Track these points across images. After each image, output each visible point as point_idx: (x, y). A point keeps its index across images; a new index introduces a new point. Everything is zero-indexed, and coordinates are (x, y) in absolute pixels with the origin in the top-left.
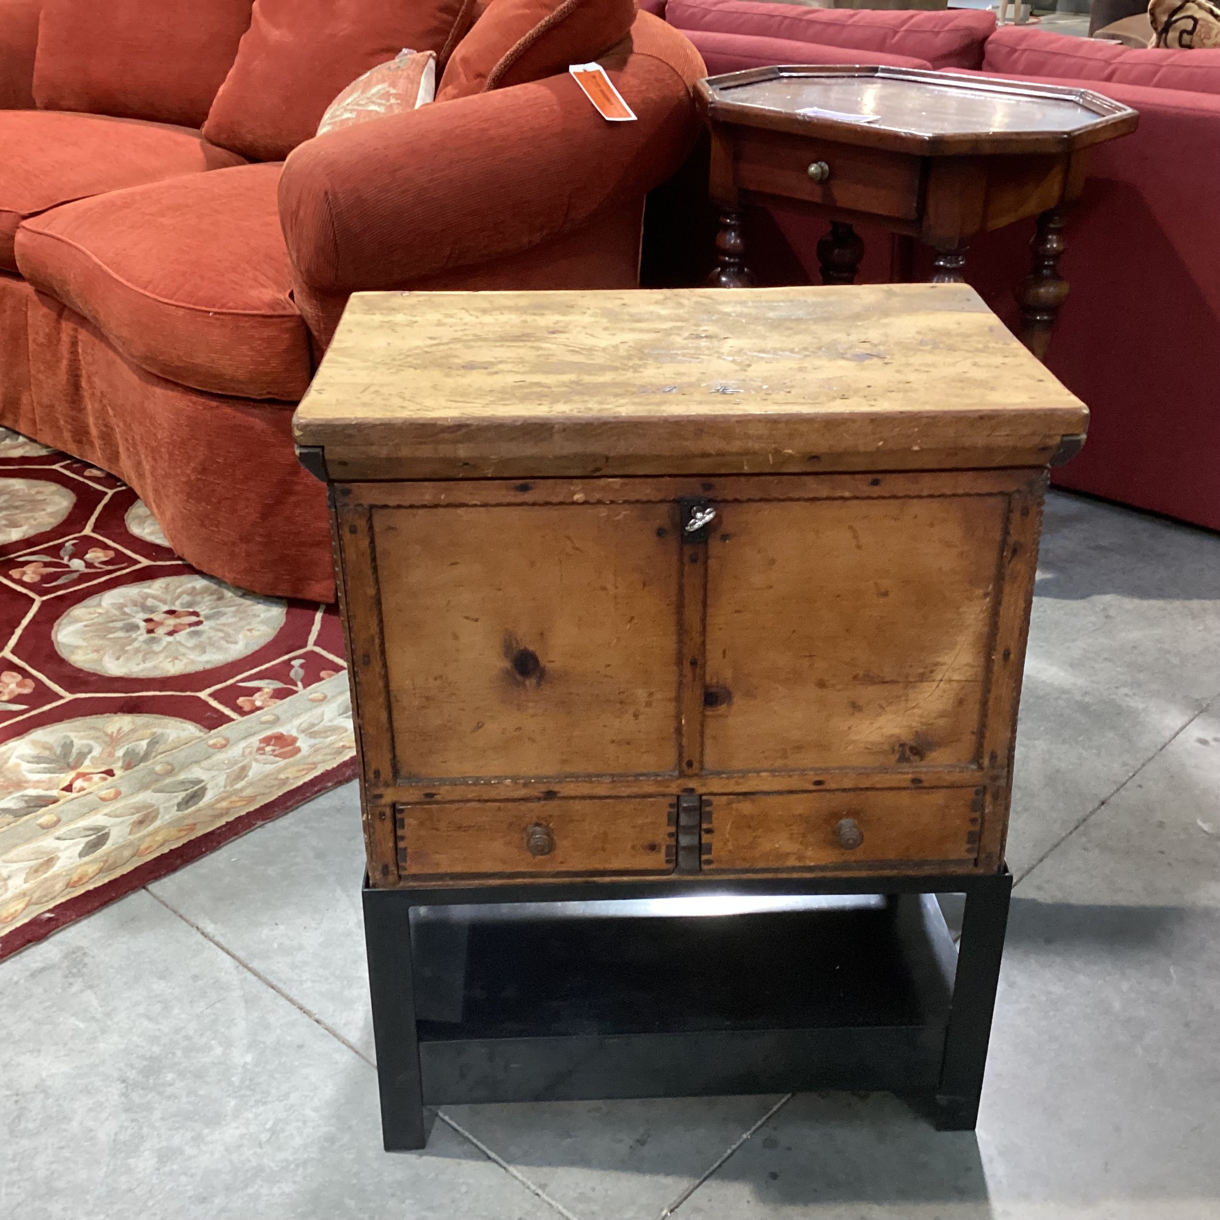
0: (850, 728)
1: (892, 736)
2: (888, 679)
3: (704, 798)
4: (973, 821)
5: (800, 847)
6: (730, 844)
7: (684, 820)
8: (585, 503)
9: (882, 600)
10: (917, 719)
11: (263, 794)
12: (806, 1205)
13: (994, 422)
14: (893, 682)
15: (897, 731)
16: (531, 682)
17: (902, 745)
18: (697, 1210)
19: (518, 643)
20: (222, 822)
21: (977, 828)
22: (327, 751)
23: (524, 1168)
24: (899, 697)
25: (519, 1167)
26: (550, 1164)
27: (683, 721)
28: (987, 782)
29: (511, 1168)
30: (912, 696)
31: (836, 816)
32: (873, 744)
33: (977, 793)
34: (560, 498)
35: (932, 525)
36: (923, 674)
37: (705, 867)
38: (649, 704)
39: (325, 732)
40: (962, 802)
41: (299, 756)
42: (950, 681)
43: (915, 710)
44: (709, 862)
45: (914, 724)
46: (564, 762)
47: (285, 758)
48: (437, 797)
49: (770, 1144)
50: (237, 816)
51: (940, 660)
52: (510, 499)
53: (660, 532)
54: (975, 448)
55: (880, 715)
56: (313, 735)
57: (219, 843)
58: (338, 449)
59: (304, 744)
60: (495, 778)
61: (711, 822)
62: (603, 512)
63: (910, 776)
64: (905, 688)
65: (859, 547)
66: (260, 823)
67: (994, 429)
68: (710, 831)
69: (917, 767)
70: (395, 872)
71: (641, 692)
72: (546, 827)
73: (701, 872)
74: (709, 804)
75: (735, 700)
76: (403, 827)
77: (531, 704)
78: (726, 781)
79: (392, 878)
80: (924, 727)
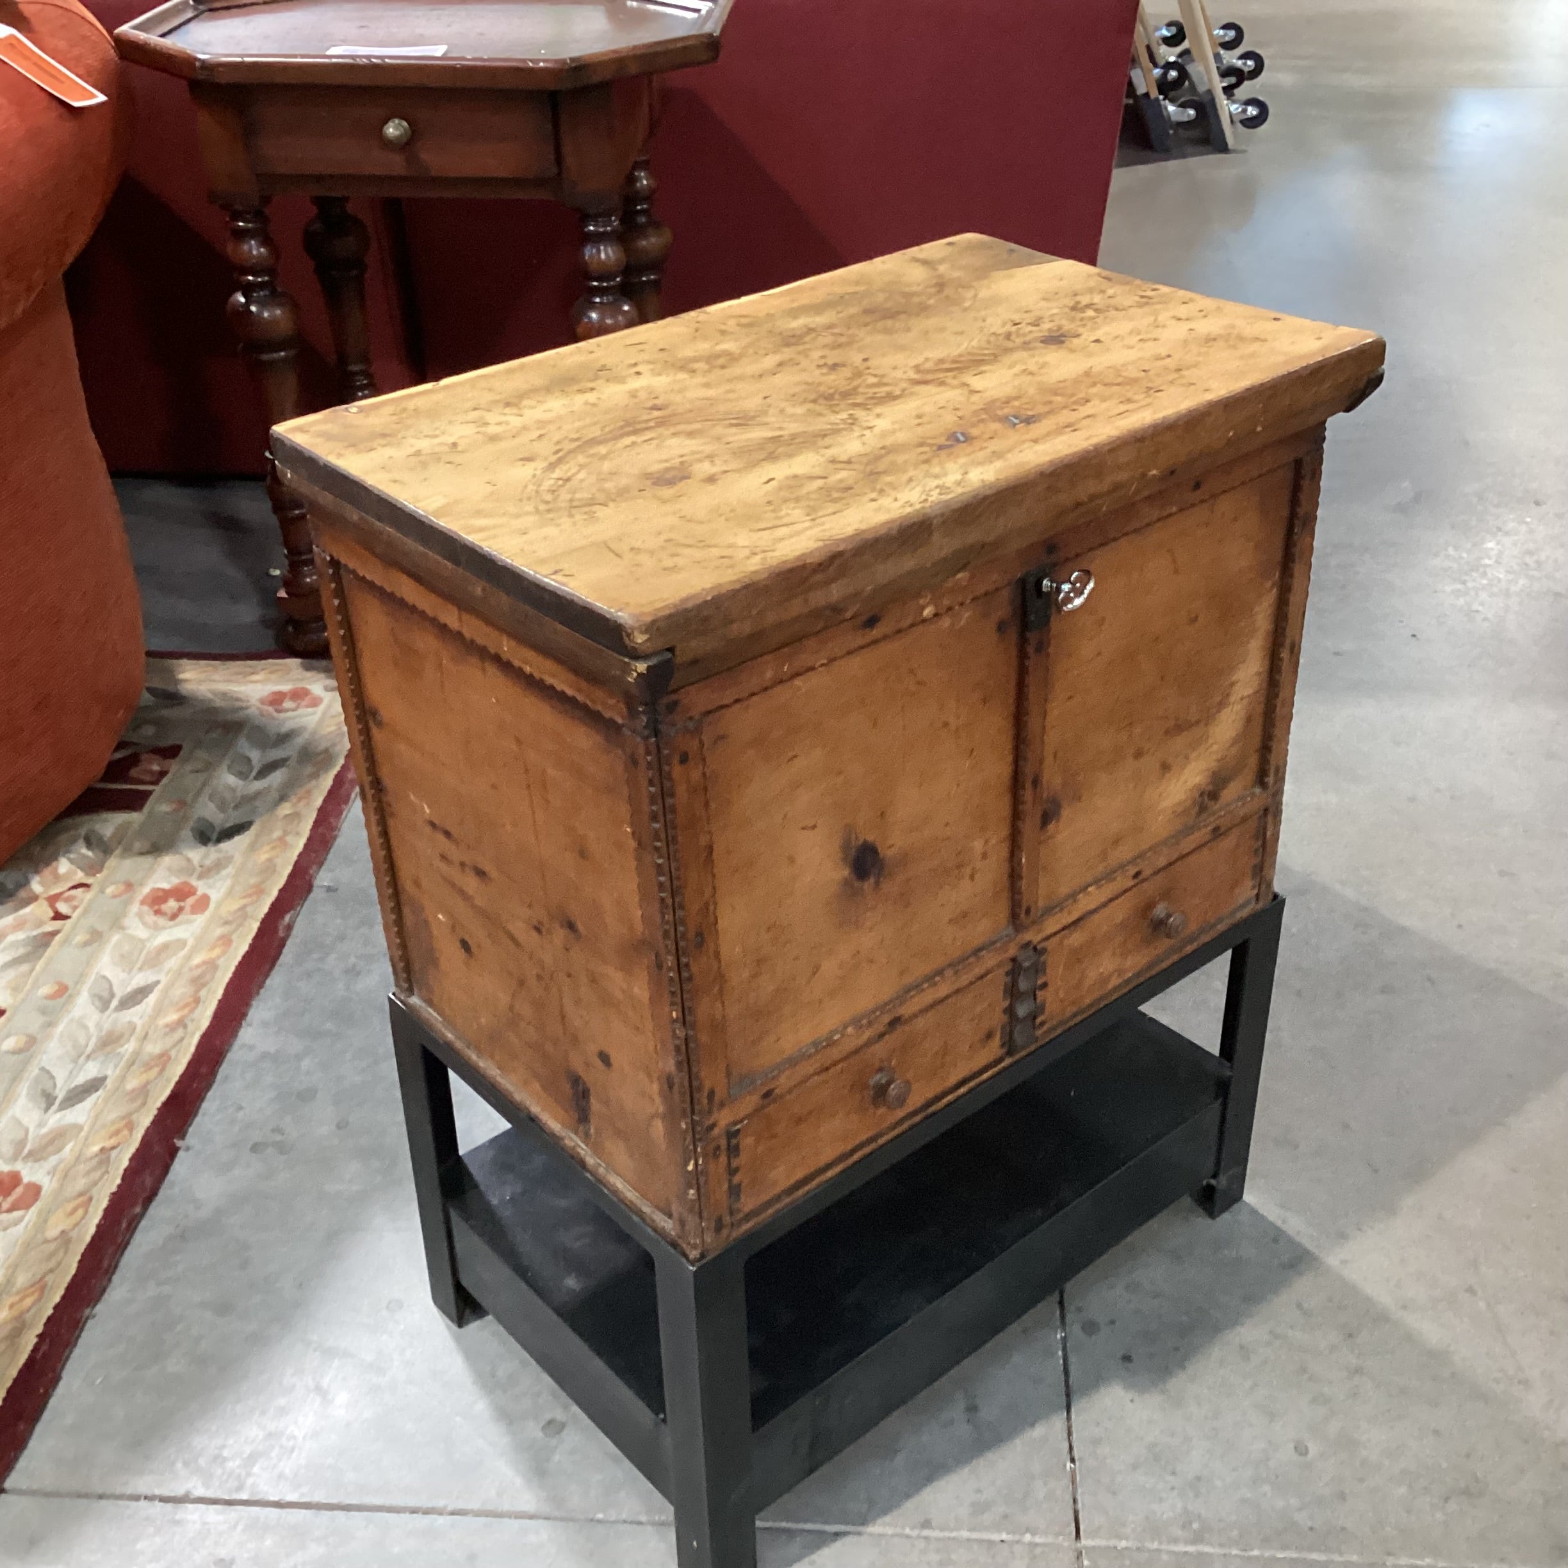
0: (1160, 795)
1: (1194, 787)
2: (1193, 721)
3: (1039, 947)
4: (1257, 851)
6: (1061, 991)
7: (1023, 985)
8: (936, 615)
9: (1192, 628)
10: (1214, 757)
11: (51, 1271)
12: (1184, 1368)
14: (1198, 722)
15: (1198, 780)
16: (869, 884)
17: (1202, 794)
18: (1096, 1442)
19: (857, 838)
20: (29, 1341)
21: (1260, 858)
22: (82, 1168)
23: (887, 1519)
24: (1201, 738)
25: (879, 1521)
26: (908, 1496)
27: (1023, 860)
28: (1269, 801)
29: (871, 1529)
30: (1211, 731)
31: (1150, 906)
32: (1178, 804)
33: (1262, 817)
34: (909, 621)
35: (1235, 519)
36: (1221, 701)
37: (1039, 1033)
38: (984, 856)
39: (51, 1142)
40: (1248, 835)
41: (43, 1192)
42: (1242, 699)
43: (1213, 748)
44: (1042, 1024)
45: (1212, 764)
46: (902, 973)
47: (28, 1207)
48: (776, 1092)
49: (1090, 1328)
50: (44, 1320)
52: (860, 641)
53: (1001, 627)
55: (1185, 767)
56: (36, 1156)
57: (54, 1370)
58: (693, 644)
59: (29, 1174)
60: (835, 1031)
61: (1044, 975)
62: (946, 622)
63: (1210, 827)
64: (1207, 724)
65: (1176, 571)
66: (87, 1312)
68: (1044, 986)
69: (1214, 813)
70: (729, 1221)
71: (977, 844)
72: (888, 1068)
73: (1035, 1040)
74: (1044, 952)
75: (1063, 811)
76: (738, 1155)
77: (869, 914)
78: (1059, 916)
79: (726, 1232)
80: (1220, 763)
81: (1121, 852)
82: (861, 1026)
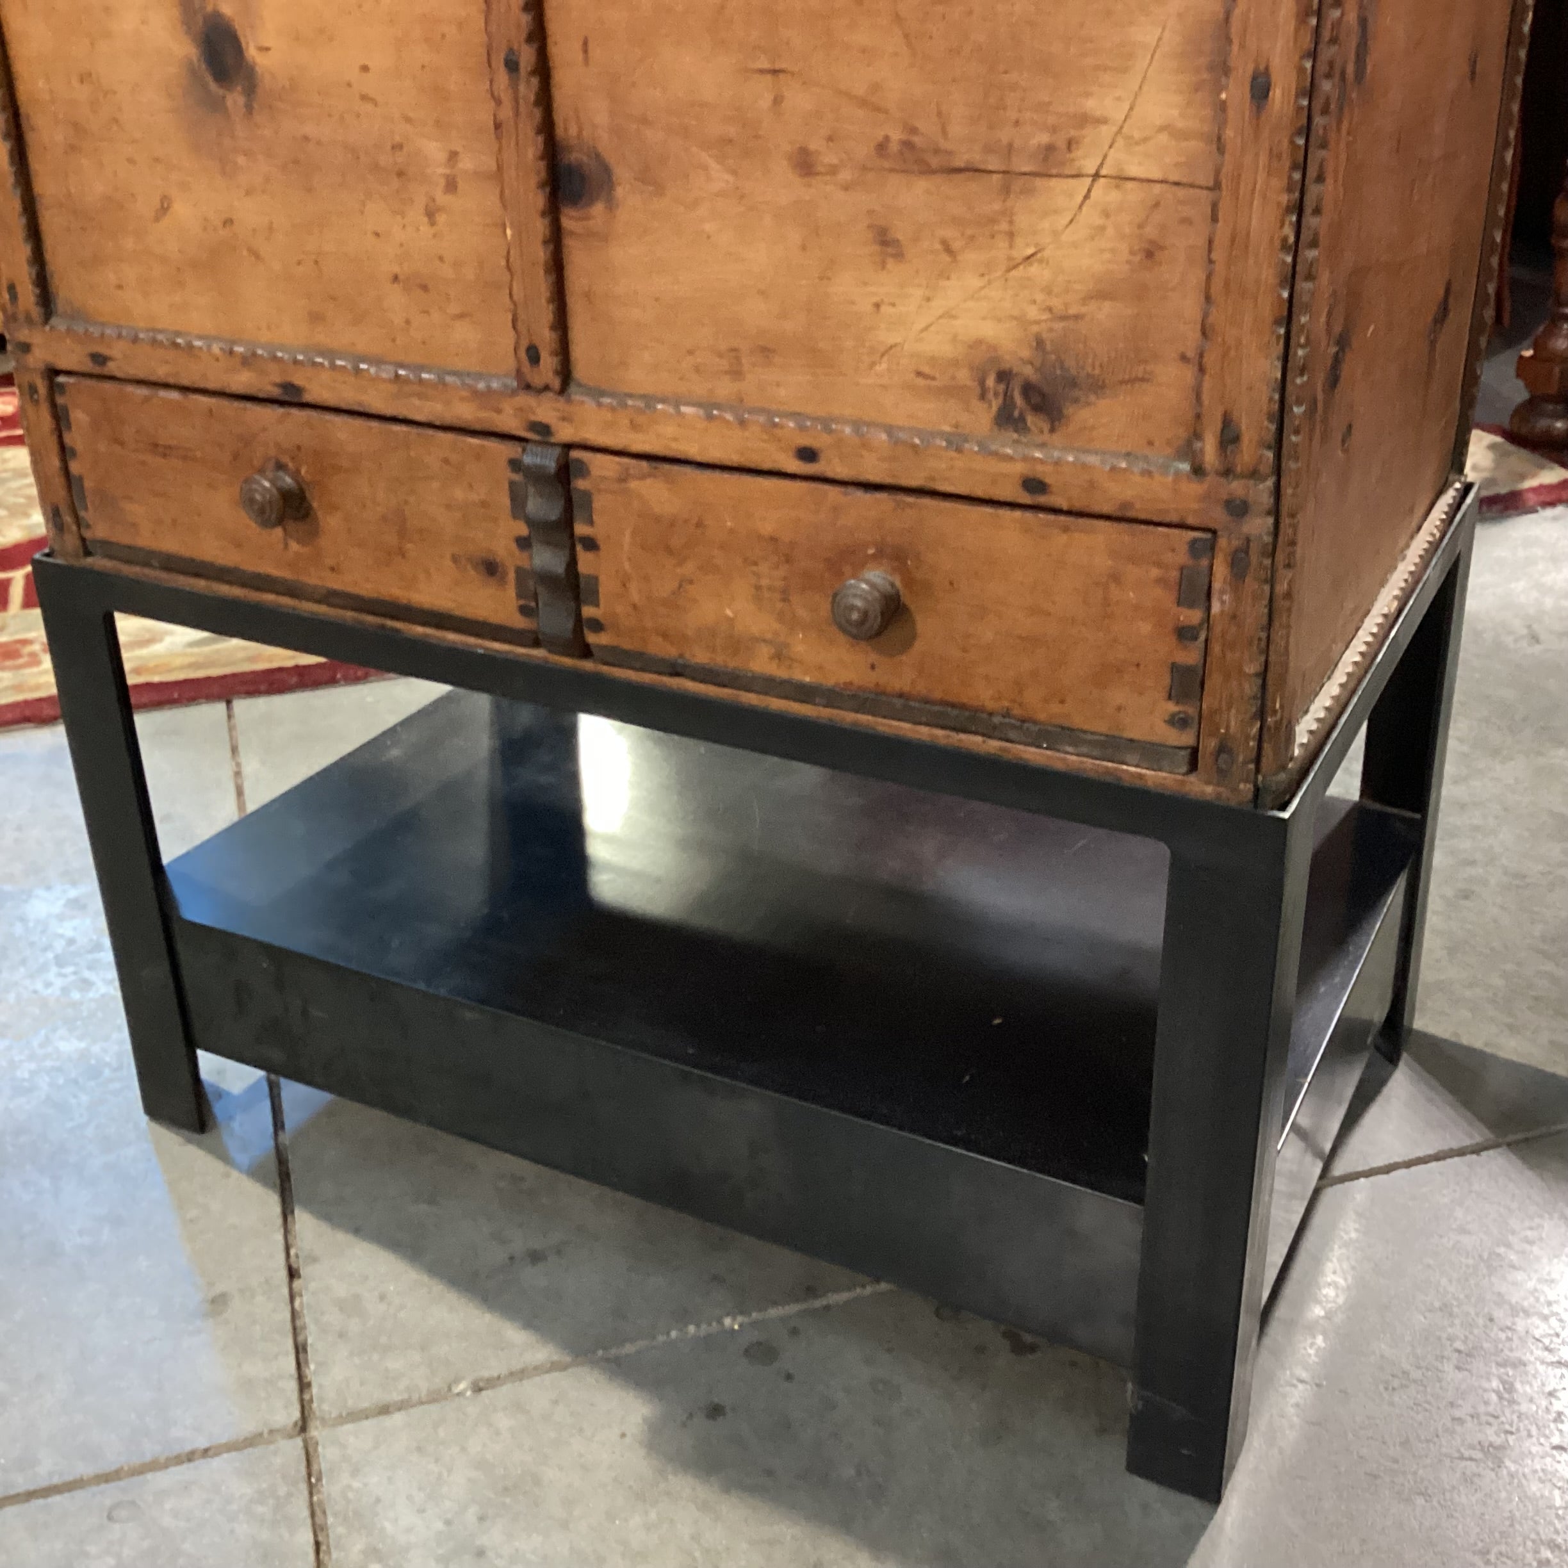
0: (877, 306)
1: (979, 342)
2: (959, 163)
3: (575, 454)
4: (1184, 634)
5: (776, 626)
6: (633, 588)
7: (533, 504)
10: (1039, 297)
14: (973, 170)
15: (989, 330)
16: (235, 99)
17: (1004, 376)
21: (1190, 656)
24: (993, 221)
27: (509, 232)
28: (1218, 516)
30: (1022, 221)
32: (933, 360)
33: (1194, 548)
36: (1050, 148)
40: (1155, 572)
42: (1123, 178)
43: (1034, 269)
44: (597, 626)
45: (1033, 313)
48: (112, 368)
51: (1091, 105)
55: (944, 275)
61: (591, 522)
63: (1019, 468)
64: (1006, 190)
68: (591, 544)
69: (1042, 446)
70: (74, 528)
71: (433, 150)
72: (295, 475)
73: (586, 652)
74: (583, 470)
75: (619, 192)
76: (69, 427)
77: (241, 160)
78: (609, 416)
79: (71, 541)
80: (1059, 326)
81: (778, 385)
82: (231, 352)
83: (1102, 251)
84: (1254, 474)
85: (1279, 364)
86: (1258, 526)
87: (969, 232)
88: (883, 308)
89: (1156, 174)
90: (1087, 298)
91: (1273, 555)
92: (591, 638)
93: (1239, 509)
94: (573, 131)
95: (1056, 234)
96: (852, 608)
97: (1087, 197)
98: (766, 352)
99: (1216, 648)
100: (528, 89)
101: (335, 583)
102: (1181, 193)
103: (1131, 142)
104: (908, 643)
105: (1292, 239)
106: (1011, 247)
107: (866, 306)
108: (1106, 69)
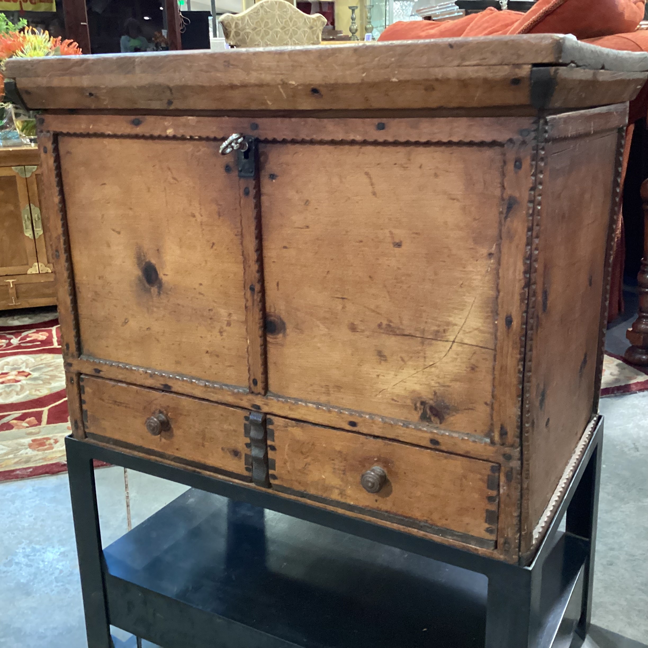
0: (378, 376)
1: (414, 391)
2: (406, 333)
3: (268, 416)
4: (490, 499)
5: (341, 483)
6: (288, 464)
7: (253, 433)
8: (175, 137)
9: (397, 250)
10: (435, 378)
13: (462, 50)
14: (411, 336)
15: (417, 388)
16: (154, 290)
17: (423, 403)
19: (145, 256)
21: (493, 507)
24: (418, 352)
27: (248, 341)
28: (501, 459)
30: (428, 353)
31: (369, 460)
32: (398, 396)
33: (493, 469)
34: (159, 132)
35: (436, 175)
36: (438, 331)
38: (229, 324)
40: (479, 476)
42: (462, 343)
43: (433, 369)
44: (274, 477)
45: (433, 383)
46: (178, 363)
48: (102, 374)
51: (451, 319)
53: (228, 169)
54: (448, 79)
55: (402, 368)
58: (22, 80)
61: (273, 441)
62: (187, 147)
63: (428, 436)
64: (423, 343)
65: (374, 194)
67: (463, 58)
68: (273, 448)
69: (437, 428)
70: (82, 428)
71: (223, 312)
72: (166, 415)
73: (270, 486)
74: (271, 423)
75: (288, 331)
76: (84, 393)
77: (155, 309)
78: (282, 405)
79: (81, 432)
80: (442, 388)
81: (343, 399)
82: (146, 372)
83: (456, 366)
84: (512, 446)
85: (519, 410)
86: (515, 464)
87: (411, 355)
88: (381, 377)
89: (474, 344)
90: (452, 380)
91: (521, 474)
92: (272, 481)
93: (508, 457)
94: (272, 310)
95: (440, 359)
96: (369, 481)
97: (450, 348)
98: (338, 388)
99: (502, 506)
100: (257, 297)
101: (178, 454)
102: (484, 350)
103: (465, 332)
104: (389, 493)
105: (522, 370)
106: (425, 361)
107: (374, 376)
108: (456, 309)
